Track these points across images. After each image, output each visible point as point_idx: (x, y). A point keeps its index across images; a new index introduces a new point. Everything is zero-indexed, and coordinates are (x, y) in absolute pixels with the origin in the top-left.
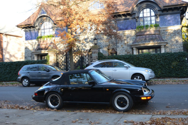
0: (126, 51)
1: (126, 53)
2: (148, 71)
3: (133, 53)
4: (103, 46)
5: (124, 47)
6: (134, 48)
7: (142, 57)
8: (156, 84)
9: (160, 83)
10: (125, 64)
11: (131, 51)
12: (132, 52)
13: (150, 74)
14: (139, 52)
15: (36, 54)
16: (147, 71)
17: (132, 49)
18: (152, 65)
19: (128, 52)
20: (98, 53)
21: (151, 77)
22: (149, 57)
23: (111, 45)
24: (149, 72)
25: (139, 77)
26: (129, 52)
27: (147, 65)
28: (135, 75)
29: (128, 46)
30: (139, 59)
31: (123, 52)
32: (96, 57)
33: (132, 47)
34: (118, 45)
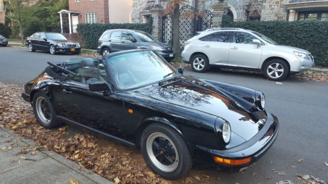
0: (276, 15)
1: (276, 18)
2: (300, 54)
3: (288, 18)
4: (240, 6)
5: (273, 9)
6: (291, 11)
7: (299, 27)
8: (314, 79)
9: (322, 79)
10: (256, 38)
11: (286, 16)
12: (286, 18)
13: (302, 60)
14: (299, 18)
15: (144, 15)
16: (297, 54)
17: (288, 12)
18: (316, 43)
19: (279, 18)
20: (223, 15)
21: (303, 67)
22: (314, 27)
23: (254, 5)
24: (301, 56)
25: (278, 65)
26: (282, 18)
27: (307, 42)
28: (272, 60)
29: (280, 7)
30: (292, 29)
31: (271, 16)
32: (219, 22)
33: (288, 8)
34: (264, 4)
